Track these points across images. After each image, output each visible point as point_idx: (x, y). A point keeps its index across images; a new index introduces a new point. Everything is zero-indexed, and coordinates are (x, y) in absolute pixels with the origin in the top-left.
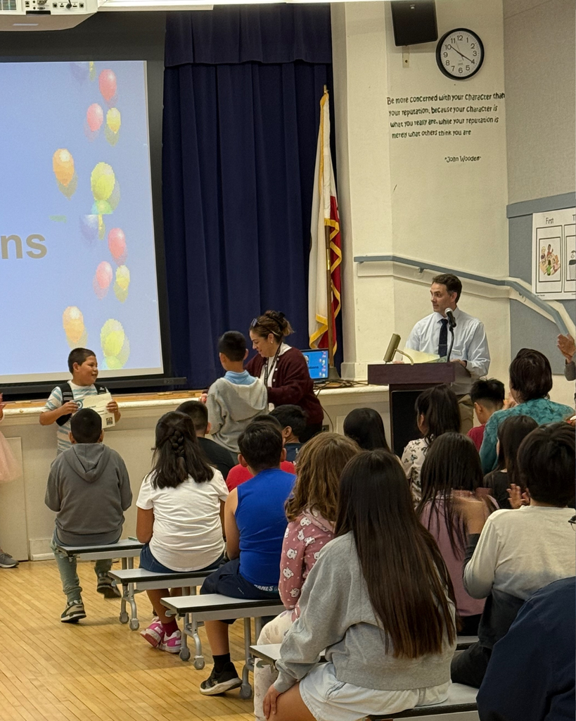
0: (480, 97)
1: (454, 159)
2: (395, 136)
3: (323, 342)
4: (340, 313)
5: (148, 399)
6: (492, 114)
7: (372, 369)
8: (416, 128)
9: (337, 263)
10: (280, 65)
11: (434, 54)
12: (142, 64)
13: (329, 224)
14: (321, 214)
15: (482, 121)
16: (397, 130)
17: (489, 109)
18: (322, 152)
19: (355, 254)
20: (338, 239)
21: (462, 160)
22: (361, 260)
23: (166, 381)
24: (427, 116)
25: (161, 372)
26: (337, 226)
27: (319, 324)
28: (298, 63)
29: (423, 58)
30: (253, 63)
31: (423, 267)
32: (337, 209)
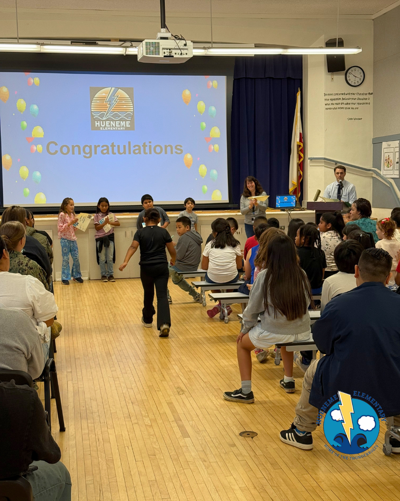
0: (363, 94)
1: (351, 119)
2: (327, 109)
3: (295, 192)
4: (302, 180)
5: (220, 213)
6: (367, 101)
7: (309, 203)
8: (335, 106)
9: (302, 160)
10: (281, 79)
11: (344, 77)
12: (225, 77)
13: (299, 144)
14: (296, 140)
15: (363, 104)
16: (327, 107)
17: (366, 99)
18: (297, 115)
19: (309, 157)
20: (302, 150)
21: (354, 119)
22: (311, 159)
23: (230, 206)
24: (340, 101)
25: (228, 202)
26: (302, 145)
27: (293, 185)
28: (289, 79)
29: (339, 78)
30: (270, 78)
31: (336, 162)
32: (302, 138)
